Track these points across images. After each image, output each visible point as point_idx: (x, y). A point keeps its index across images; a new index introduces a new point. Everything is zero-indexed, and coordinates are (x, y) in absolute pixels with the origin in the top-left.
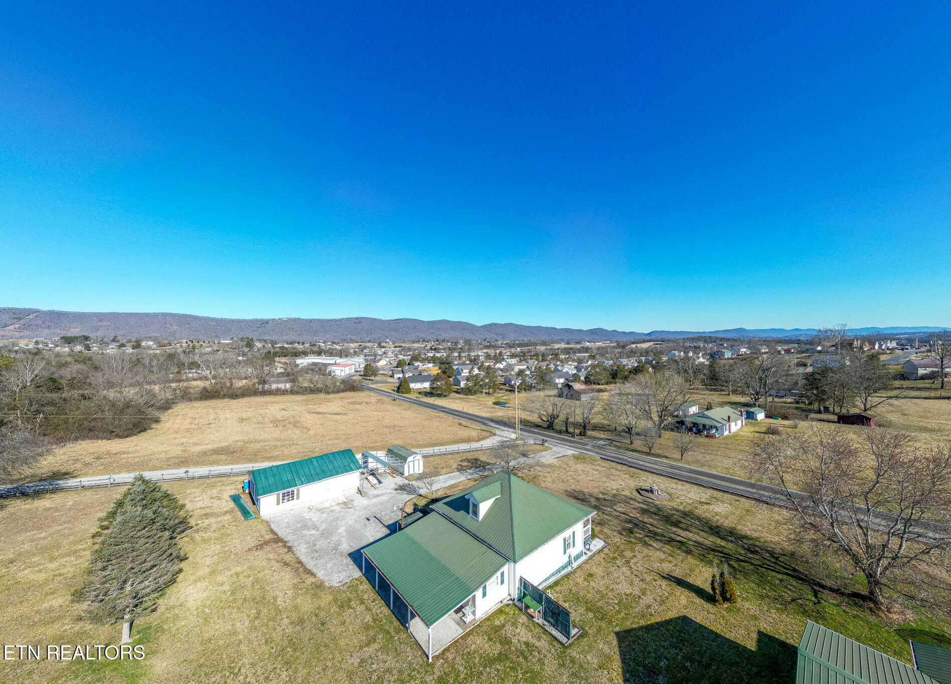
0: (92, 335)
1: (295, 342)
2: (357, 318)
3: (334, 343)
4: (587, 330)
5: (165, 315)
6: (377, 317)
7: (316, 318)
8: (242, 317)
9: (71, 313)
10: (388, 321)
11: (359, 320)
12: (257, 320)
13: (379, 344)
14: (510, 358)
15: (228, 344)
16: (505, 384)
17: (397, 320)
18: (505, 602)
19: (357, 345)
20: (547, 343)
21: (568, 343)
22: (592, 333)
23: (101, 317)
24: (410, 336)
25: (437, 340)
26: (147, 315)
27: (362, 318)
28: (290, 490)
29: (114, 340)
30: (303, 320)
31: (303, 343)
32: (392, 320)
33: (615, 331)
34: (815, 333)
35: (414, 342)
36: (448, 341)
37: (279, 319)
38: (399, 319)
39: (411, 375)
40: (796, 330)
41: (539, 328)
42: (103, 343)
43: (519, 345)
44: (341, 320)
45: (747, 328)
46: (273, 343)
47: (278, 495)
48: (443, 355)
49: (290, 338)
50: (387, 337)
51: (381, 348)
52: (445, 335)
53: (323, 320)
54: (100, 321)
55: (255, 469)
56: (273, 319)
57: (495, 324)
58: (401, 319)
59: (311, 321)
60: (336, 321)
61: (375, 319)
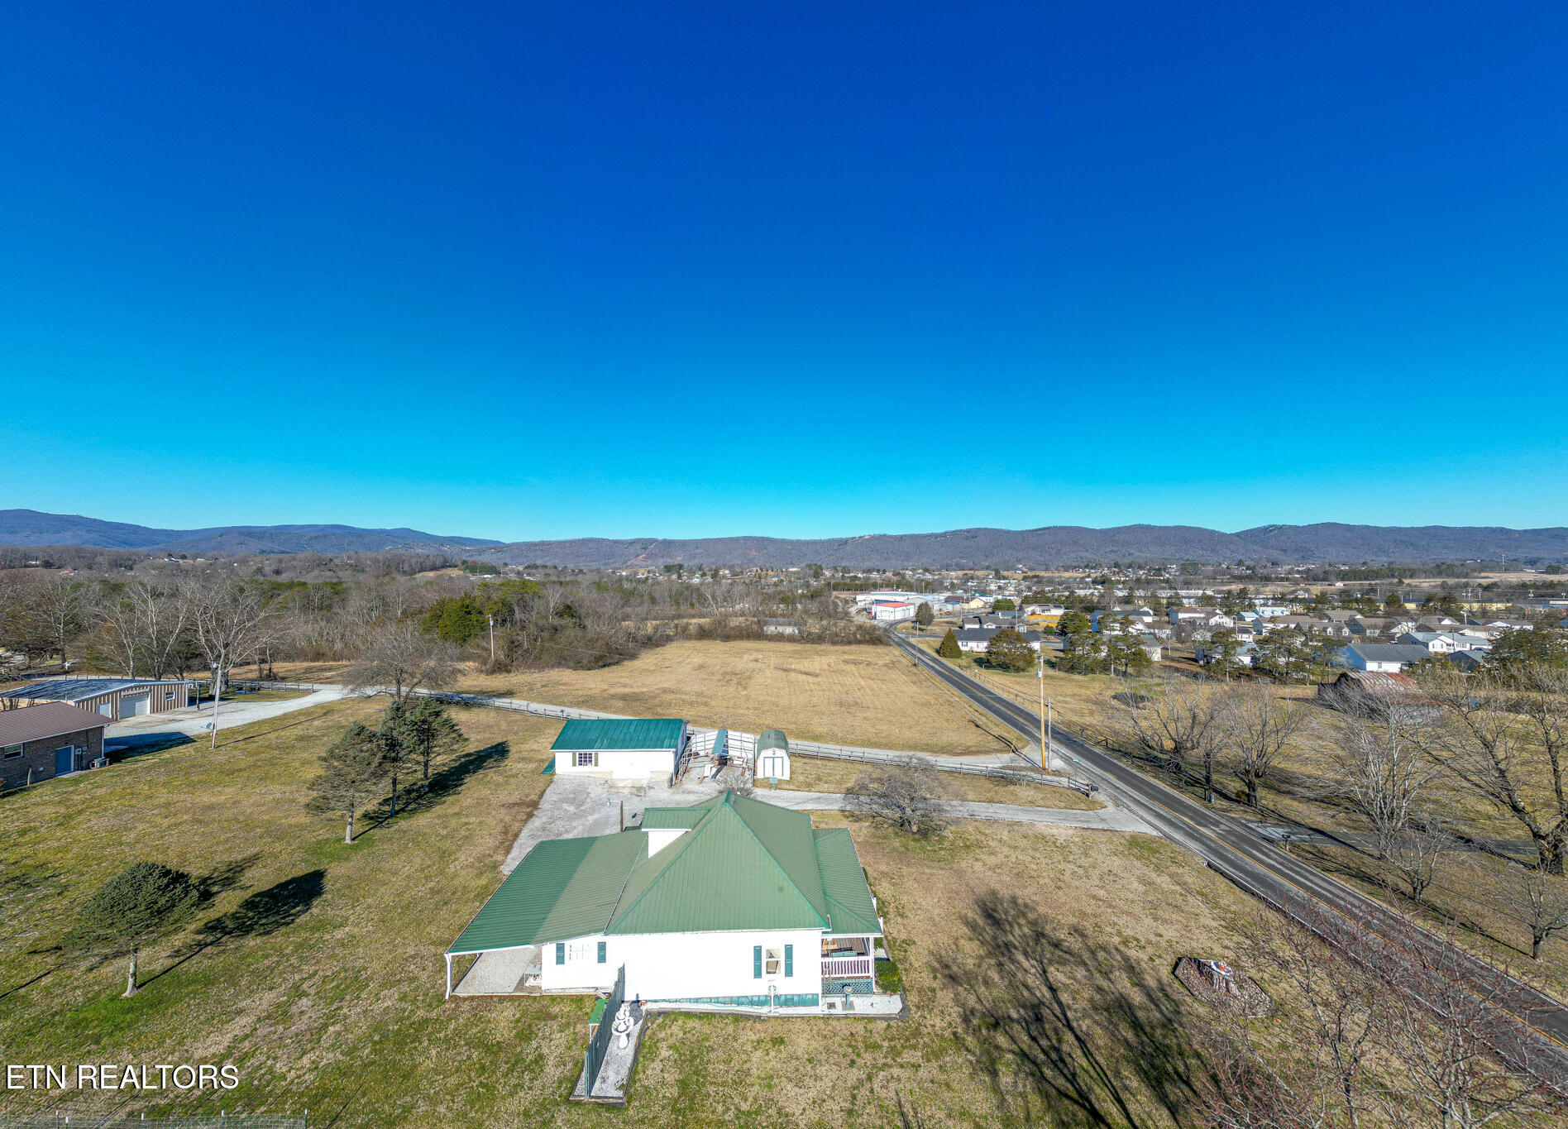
0: (686, 565)
1: (873, 570)
2: (968, 531)
3: (926, 570)
5: (745, 538)
6: (1004, 527)
7: (909, 533)
8: (817, 538)
9: (677, 541)
10: (1022, 533)
11: (972, 534)
12: (833, 540)
13: (997, 572)
14: (1274, 605)
15: (794, 573)
16: (1196, 660)
17: (1040, 529)
18: (600, 993)
19: (960, 573)
23: (698, 543)
24: (1065, 558)
25: (1116, 565)
26: (731, 539)
27: (978, 530)
28: (588, 751)
29: (700, 569)
30: (891, 537)
31: (884, 572)
32: (1029, 531)
35: (1066, 569)
36: (1140, 567)
37: (860, 537)
38: (1045, 529)
39: (994, 627)
42: (692, 573)
43: (1343, 576)
44: (944, 535)
46: (846, 570)
47: (574, 754)
48: (1092, 594)
49: (867, 564)
50: (1019, 561)
51: (999, 579)
52: (1138, 555)
53: (918, 536)
54: (697, 548)
55: (583, 717)
56: (853, 538)
58: (1049, 528)
59: (902, 537)
60: (936, 536)
61: (1000, 531)
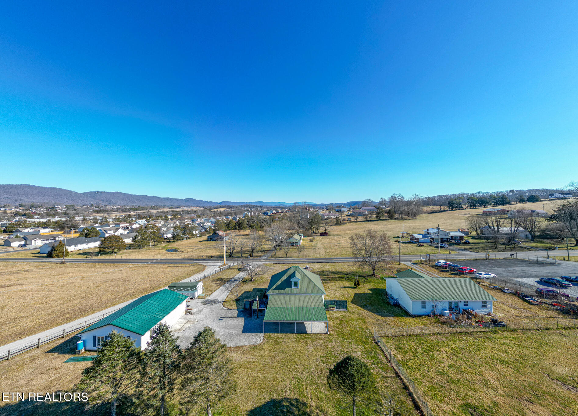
4: (182, 200)
14: (139, 220)
20: (156, 208)
21: (171, 208)
22: (186, 201)
33: (201, 200)
34: (292, 205)
40: (279, 202)
41: (145, 197)
45: (264, 201)
47: (151, 330)
57: (101, 192)
